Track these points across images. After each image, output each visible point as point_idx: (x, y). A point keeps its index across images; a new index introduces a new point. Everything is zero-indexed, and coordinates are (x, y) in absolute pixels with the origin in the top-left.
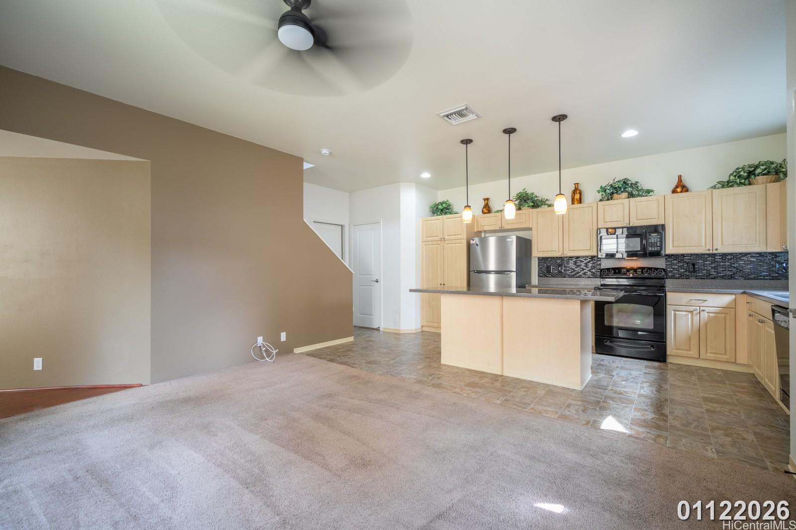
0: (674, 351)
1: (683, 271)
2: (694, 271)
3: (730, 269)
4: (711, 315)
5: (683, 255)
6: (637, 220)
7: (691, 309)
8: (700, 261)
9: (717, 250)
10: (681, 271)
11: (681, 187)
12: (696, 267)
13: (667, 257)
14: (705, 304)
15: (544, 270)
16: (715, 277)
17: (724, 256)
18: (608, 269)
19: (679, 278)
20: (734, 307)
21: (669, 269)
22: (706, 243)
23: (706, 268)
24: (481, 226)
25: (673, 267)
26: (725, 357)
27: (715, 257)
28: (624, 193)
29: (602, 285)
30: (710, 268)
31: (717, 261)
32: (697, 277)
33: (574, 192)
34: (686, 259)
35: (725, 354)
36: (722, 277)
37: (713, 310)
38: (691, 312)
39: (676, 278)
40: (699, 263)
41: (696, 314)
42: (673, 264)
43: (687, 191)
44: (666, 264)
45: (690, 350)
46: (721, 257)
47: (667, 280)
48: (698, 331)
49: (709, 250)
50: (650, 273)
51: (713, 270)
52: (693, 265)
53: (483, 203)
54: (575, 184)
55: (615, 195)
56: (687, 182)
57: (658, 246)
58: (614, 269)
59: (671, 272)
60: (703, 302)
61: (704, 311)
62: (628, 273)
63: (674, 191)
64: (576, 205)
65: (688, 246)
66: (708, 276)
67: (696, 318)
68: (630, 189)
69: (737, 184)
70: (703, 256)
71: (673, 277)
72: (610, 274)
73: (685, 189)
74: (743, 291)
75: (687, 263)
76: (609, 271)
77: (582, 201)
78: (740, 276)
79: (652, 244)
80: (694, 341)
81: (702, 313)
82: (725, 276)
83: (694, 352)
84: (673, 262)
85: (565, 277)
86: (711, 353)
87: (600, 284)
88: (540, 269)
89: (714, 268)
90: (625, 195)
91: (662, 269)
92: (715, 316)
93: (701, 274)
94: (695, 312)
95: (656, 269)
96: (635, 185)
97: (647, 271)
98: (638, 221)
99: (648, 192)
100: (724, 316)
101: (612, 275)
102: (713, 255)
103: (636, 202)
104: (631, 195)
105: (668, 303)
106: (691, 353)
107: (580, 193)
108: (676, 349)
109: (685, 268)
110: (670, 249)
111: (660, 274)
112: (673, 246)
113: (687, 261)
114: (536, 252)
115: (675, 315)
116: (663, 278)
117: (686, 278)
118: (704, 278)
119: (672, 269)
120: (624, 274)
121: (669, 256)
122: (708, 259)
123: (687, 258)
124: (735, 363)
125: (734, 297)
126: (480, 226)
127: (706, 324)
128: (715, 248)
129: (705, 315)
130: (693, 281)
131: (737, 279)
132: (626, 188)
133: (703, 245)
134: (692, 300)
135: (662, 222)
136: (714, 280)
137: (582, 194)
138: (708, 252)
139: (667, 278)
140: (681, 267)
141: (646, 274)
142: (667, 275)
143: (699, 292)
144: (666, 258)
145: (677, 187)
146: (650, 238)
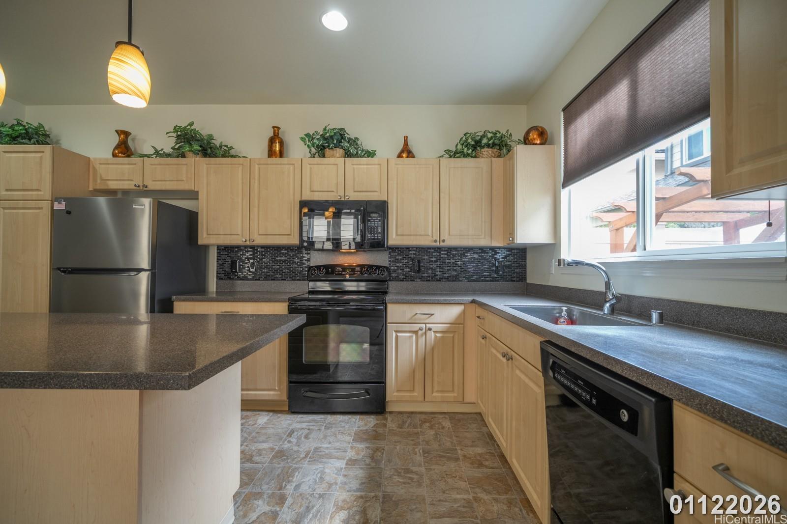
0: (395, 394)
1: (408, 270)
2: (419, 271)
3: (455, 268)
4: (438, 335)
5: (408, 248)
6: (355, 191)
7: (416, 327)
8: (426, 257)
9: (444, 241)
10: (405, 270)
11: (407, 151)
12: (422, 264)
13: (391, 251)
14: (432, 320)
15: (227, 267)
16: (440, 278)
17: (450, 249)
18: (318, 267)
19: (403, 281)
20: (462, 322)
21: (392, 268)
22: (432, 233)
23: (431, 266)
24: (102, 179)
25: (398, 264)
26: (452, 395)
27: (440, 252)
28: (338, 149)
29: (310, 292)
30: (435, 266)
31: (443, 258)
32: (422, 279)
33: (272, 141)
34: (411, 254)
35: (453, 391)
36: (447, 279)
37: (440, 327)
38: (416, 332)
39: (401, 281)
40: (424, 259)
41: (422, 335)
42: (397, 261)
43: (413, 157)
44: (390, 261)
45: (413, 391)
46: (446, 252)
47: (390, 283)
48: (423, 360)
49: (435, 241)
50: (370, 274)
51: (438, 270)
52: (419, 262)
53: (115, 140)
54: (273, 127)
55: (327, 151)
56: (413, 146)
57: (379, 233)
58: (326, 267)
59: (395, 271)
60: (430, 316)
61: (430, 329)
62: (344, 273)
63: (400, 156)
64: (276, 160)
65: (414, 235)
66: (433, 278)
67: (422, 341)
68: (346, 144)
69: (464, 155)
70: (429, 251)
71: (397, 279)
72: (321, 275)
73: (410, 154)
74: (470, 298)
75: (413, 260)
76: (320, 271)
77: (285, 155)
78: (464, 277)
79: (371, 229)
80: (419, 375)
81: (428, 333)
82: (450, 277)
83: (417, 394)
84: (397, 257)
85: (259, 280)
86: (438, 391)
87: (308, 291)
88: (220, 266)
89: (439, 266)
90: (339, 152)
91: (385, 267)
92: (442, 337)
93: (426, 275)
94: (420, 332)
95: (378, 267)
96: (354, 142)
97: (367, 270)
98: (356, 193)
99: (371, 154)
100: (452, 335)
101: (322, 277)
102: (438, 249)
103: (353, 164)
104: (348, 154)
105: (389, 320)
106: (416, 394)
107: (282, 143)
108: (398, 391)
109: (410, 266)
110: (393, 239)
111: (383, 275)
112: (397, 235)
113: (413, 256)
114: (205, 235)
115: (397, 337)
116: (386, 281)
117: (411, 280)
118: (429, 280)
119: (396, 268)
120: (339, 274)
121: (394, 249)
122: (434, 254)
123: (412, 252)
124: (463, 402)
125: (461, 308)
126: (99, 181)
127: (433, 349)
128: (442, 239)
129: (431, 335)
130: (418, 284)
131: (461, 281)
132: (342, 142)
133: (430, 234)
134: (417, 314)
135: (384, 198)
136: (440, 282)
137: (283, 144)
138: (434, 244)
139: (390, 280)
140: (406, 265)
141: (366, 275)
142: (390, 275)
143: (425, 302)
144: (389, 252)
145: (402, 152)
146: (369, 221)
